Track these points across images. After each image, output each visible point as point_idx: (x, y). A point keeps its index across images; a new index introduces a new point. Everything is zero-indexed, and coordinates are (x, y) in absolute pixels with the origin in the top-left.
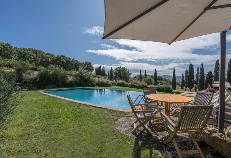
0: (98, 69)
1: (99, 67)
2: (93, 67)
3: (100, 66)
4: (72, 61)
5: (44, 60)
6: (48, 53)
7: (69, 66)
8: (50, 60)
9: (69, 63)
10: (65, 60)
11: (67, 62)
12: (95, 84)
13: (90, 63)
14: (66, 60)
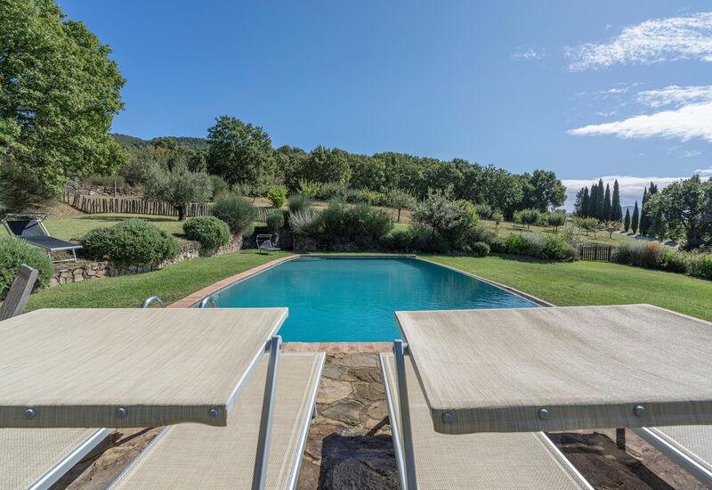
0: (589, 194)
1: (594, 188)
2: (563, 190)
3: (601, 183)
4: (485, 175)
5: (410, 177)
6: (425, 159)
7: (474, 189)
8: (421, 176)
9: (474, 181)
10: (461, 174)
11: (467, 177)
12: (488, 247)
13: (552, 176)
14: (464, 171)
